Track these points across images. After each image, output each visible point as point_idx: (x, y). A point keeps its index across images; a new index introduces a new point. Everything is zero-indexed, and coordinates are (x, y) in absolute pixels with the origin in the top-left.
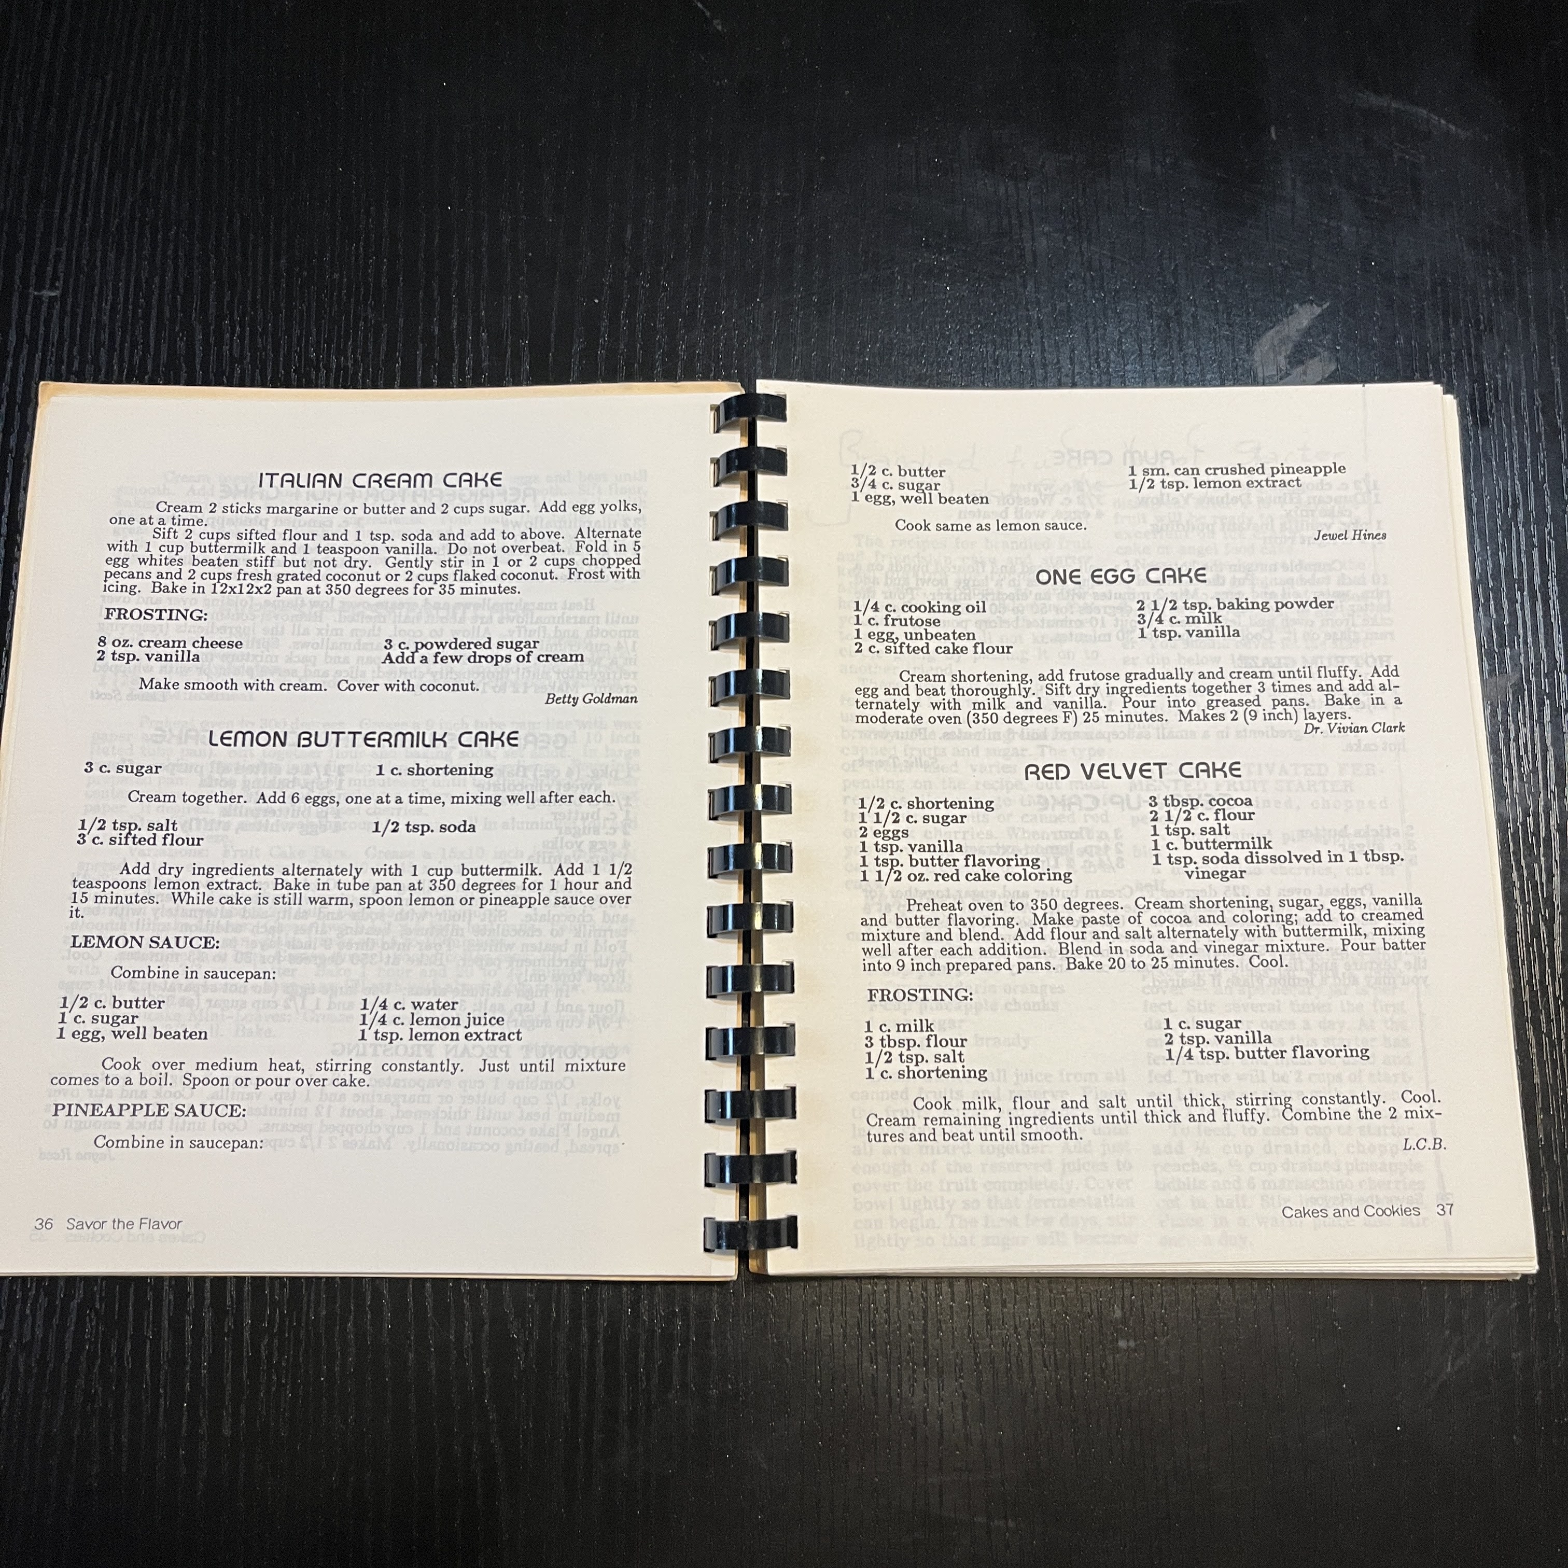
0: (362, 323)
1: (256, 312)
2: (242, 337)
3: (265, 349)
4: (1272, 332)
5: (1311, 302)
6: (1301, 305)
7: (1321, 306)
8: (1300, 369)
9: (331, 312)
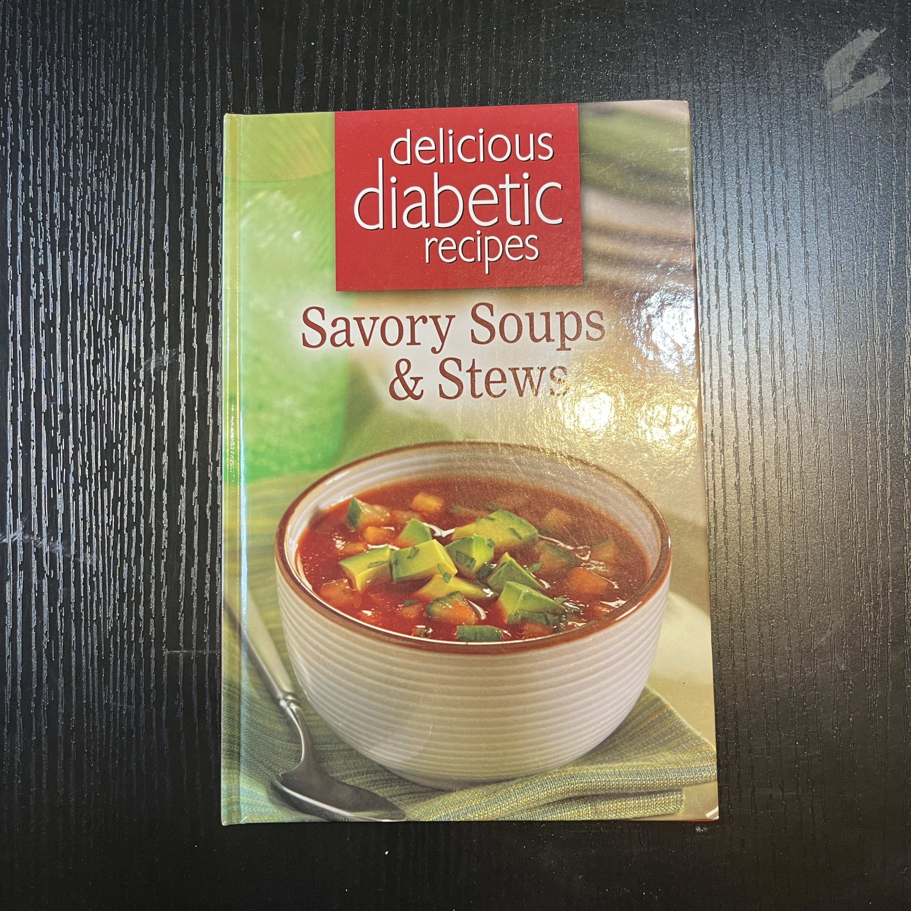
0: (138, 66)
1: (61, 61)
2: (51, 80)
3: (68, 88)
4: (839, 53)
5: (871, 28)
6: (863, 31)
7: (879, 31)
8: (861, 83)
9: (115, 59)
